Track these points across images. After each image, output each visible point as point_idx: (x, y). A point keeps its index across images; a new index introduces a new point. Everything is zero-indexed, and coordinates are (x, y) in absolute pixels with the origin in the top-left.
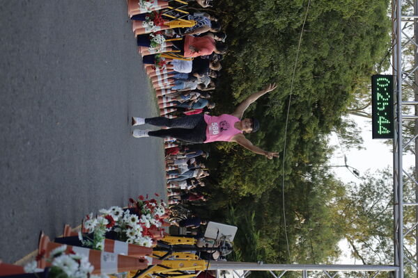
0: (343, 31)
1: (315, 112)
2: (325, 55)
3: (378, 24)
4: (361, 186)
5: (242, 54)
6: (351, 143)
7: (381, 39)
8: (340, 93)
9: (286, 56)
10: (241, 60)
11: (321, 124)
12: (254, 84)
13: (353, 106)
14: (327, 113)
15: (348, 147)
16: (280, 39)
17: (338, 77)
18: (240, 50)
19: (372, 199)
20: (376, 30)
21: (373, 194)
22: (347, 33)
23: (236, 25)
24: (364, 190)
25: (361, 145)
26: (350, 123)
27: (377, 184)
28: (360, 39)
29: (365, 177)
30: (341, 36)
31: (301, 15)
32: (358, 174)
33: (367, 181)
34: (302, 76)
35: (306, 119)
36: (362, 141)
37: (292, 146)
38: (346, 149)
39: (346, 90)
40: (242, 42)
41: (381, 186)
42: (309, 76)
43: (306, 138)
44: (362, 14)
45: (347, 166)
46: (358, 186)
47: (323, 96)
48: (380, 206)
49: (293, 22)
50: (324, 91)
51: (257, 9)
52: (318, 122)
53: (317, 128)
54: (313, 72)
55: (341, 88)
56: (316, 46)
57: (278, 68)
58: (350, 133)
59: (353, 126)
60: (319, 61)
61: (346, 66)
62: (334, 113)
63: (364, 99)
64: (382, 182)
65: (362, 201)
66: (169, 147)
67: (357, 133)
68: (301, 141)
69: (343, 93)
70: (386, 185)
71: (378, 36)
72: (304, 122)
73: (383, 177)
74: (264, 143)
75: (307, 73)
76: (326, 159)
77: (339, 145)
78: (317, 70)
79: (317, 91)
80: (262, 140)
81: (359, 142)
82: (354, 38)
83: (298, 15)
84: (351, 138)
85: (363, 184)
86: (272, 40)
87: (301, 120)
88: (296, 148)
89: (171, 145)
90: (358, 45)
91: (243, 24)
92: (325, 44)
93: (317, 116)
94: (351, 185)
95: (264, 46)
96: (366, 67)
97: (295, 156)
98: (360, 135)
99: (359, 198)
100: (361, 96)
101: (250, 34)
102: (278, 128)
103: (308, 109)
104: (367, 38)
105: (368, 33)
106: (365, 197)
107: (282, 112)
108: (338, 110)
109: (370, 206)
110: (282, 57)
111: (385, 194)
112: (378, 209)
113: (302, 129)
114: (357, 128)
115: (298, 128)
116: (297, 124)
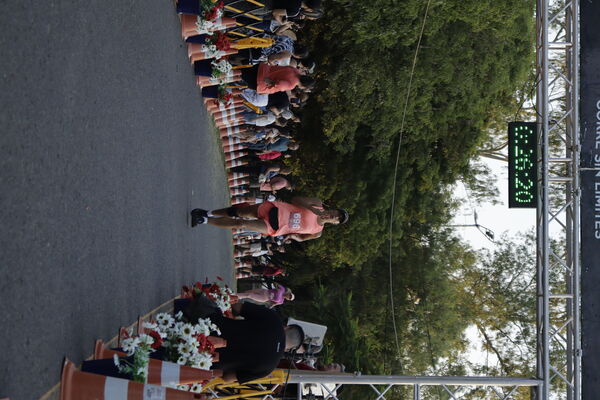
0: (473, 47)
1: (434, 154)
2: (448, 79)
3: (519, 37)
4: (496, 253)
5: (337, 77)
6: (483, 195)
7: (524, 58)
8: (468, 130)
9: (395, 80)
10: (334, 84)
11: (443, 170)
12: (352, 116)
13: (485, 146)
14: (450, 156)
15: (479, 201)
16: (387, 58)
17: (465, 108)
18: (333, 71)
19: (511, 272)
20: (517, 45)
21: (512, 265)
22: (478, 50)
23: (327, 38)
24: (500, 259)
25: (497, 198)
26: (482, 169)
27: (518, 252)
28: (496, 58)
29: (502, 241)
30: (470, 54)
31: (416, 28)
32: (492, 236)
33: (504, 248)
34: (417, 107)
35: (422, 164)
36: (498, 192)
37: (403, 200)
38: (476, 203)
39: (477, 126)
40: (337, 60)
41: (523, 254)
42: (426, 107)
43: (422, 189)
44: (498, 26)
45: (477, 226)
46: (492, 253)
47: (445, 133)
48: (521, 281)
49: (404, 37)
50: (446, 127)
51: (357, 19)
52: (439, 168)
53: (437, 177)
54: (432, 102)
55: (469, 123)
56: (436, 67)
57: (385, 97)
58: (481, 182)
59: (486, 173)
60: (441, 88)
61: (476, 94)
62: (461, 157)
63: (501, 136)
64: (524, 249)
65: (497, 274)
66: (238, 202)
67: (491, 182)
68: (416, 194)
69: (473, 129)
70: (529, 253)
71: (520, 54)
72: (419, 168)
73: (526, 242)
74: (365, 196)
75: (423, 104)
76: (450, 217)
77: (466, 199)
78: (437, 99)
79: (438, 126)
80: (363, 193)
81: (493, 194)
82: (487, 57)
83: (412, 27)
84: (483, 189)
85: (498, 251)
86: (376, 59)
87: (415, 166)
88: (409, 203)
89: (240, 200)
90: (492, 66)
91: (338, 36)
92: (447, 66)
93: (437, 160)
94: (483, 252)
95: (366, 66)
96: (504, 94)
97: (408, 214)
98: (495, 184)
99: (493, 269)
100: (497, 133)
101: (346, 50)
102: (385, 176)
103: (425, 151)
104: (505, 57)
105: (506, 49)
106: (501, 269)
107: (389, 154)
108: (465, 152)
109: (509, 280)
110: (390, 82)
111: (528, 265)
112: (520, 285)
113: (417, 177)
114: (491, 175)
115: (411, 176)
116: (410, 171)
